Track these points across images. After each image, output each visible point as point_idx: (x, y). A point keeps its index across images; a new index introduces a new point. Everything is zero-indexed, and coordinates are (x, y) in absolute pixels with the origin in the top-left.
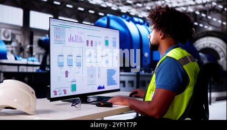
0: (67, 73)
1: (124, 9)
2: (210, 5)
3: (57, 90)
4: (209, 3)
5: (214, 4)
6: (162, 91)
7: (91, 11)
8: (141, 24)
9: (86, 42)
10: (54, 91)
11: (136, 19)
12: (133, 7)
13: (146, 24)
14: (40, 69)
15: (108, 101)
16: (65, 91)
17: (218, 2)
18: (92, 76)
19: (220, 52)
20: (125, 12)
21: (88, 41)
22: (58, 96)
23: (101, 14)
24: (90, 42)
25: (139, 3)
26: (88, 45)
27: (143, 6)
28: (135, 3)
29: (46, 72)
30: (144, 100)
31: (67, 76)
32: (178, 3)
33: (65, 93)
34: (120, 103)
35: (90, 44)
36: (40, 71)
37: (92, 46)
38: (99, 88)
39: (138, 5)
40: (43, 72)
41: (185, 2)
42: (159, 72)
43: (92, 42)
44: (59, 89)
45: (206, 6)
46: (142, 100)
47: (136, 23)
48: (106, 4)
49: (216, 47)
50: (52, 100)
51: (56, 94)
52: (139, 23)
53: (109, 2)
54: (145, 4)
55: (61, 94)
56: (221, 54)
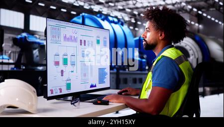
0: (62, 71)
1: (96, 8)
2: (179, 6)
3: (53, 89)
4: (178, 3)
5: (184, 4)
6: (159, 89)
7: (63, 10)
8: (115, 23)
9: (79, 41)
10: (51, 90)
11: (111, 19)
12: (105, 6)
13: (120, 23)
14: (15, 67)
15: (103, 99)
16: (61, 90)
17: (187, 3)
18: (85, 75)
19: (190, 50)
20: (97, 11)
21: (81, 41)
22: (54, 94)
23: (73, 13)
24: (83, 42)
25: (111, 2)
26: (81, 45)
27: (115, 6)
28: (107, 3)
29: (21, 70)
30: (139, 97)
31: (62, 75)
32: (149, 3)
33: (61, 92)
34: (115, 101)
35: (83, 44)
36: (15, 69)
37: (85, 45)
38: (92, 86)
39: (110, 4)
40: (18, 70)
41: (155, 2)
42: (155, 71)
43: (85, 41)
44: (55, 88)
45: (176, 6)
46: (137, 97)
47: (110, 22)
48: (78, 3)
49: (186, 46)
50: (49, 98)
51: (52, 93)
52: (113, 22)
53: (81, 1)
54: (116, 4)
55: (57, 93)
56: (191, 52)
